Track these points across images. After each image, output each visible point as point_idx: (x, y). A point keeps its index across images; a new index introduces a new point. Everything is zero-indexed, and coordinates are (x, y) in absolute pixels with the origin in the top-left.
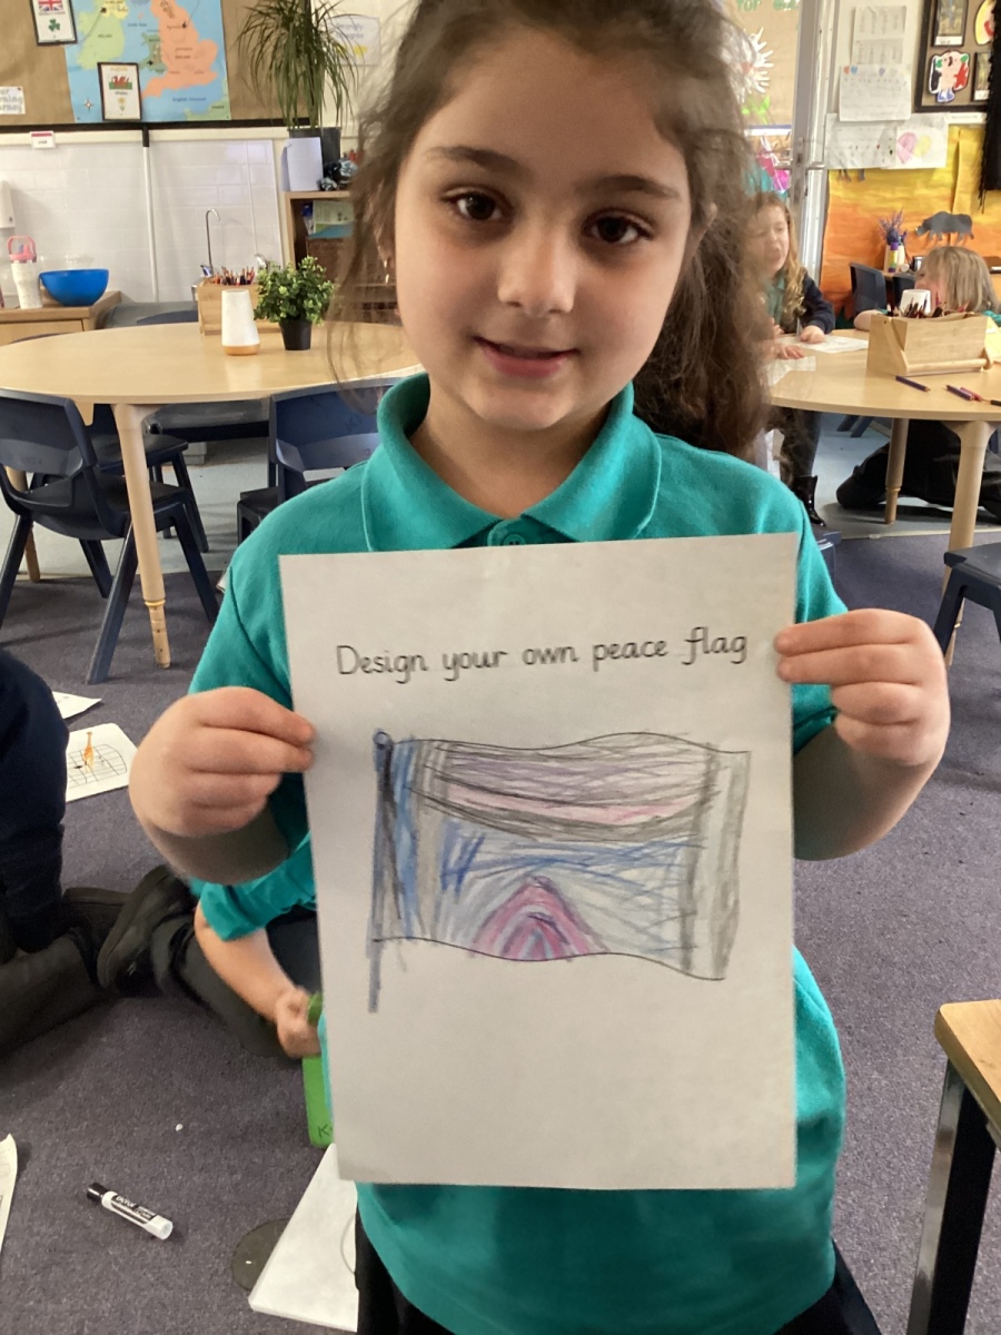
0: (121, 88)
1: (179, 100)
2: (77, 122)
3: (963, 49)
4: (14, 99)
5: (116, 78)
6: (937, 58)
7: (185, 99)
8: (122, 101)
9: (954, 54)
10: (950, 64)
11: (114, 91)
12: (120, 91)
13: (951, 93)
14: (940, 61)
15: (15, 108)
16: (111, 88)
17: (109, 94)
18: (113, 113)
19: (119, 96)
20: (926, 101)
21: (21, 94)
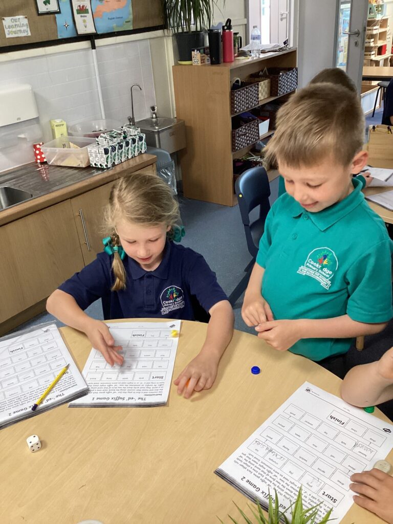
0: (82, 13)
1: (111, 19)
2: (59, 38)
4: (23, 25)
5: (80, 6)
7: (114, 18)
8: (84, 21)
11: (79, 15)
12: (83, 15)
15: (24, 31)
16: (78, 13)
17: (77, 17)
18: (81, 31)
19: (83, 18)
21: (26, 21)
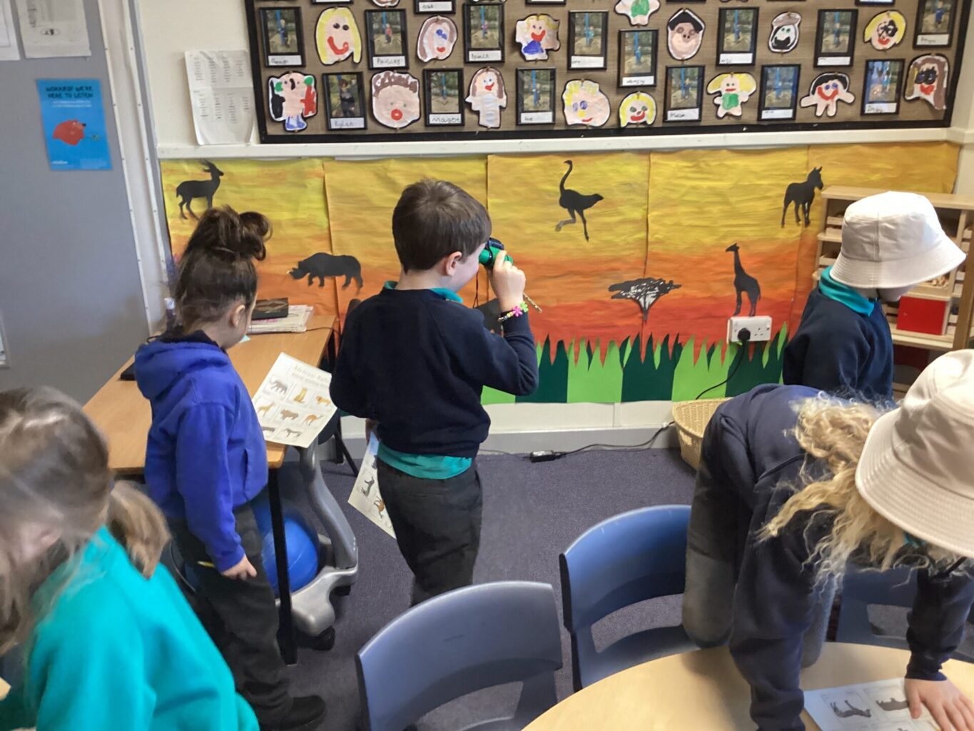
3: (305, 71)
6: (275, 81)
9: (297, 77)
10: (293, 87)
13: (301, 120)
14: (279, 84)
20: (272, 130)
